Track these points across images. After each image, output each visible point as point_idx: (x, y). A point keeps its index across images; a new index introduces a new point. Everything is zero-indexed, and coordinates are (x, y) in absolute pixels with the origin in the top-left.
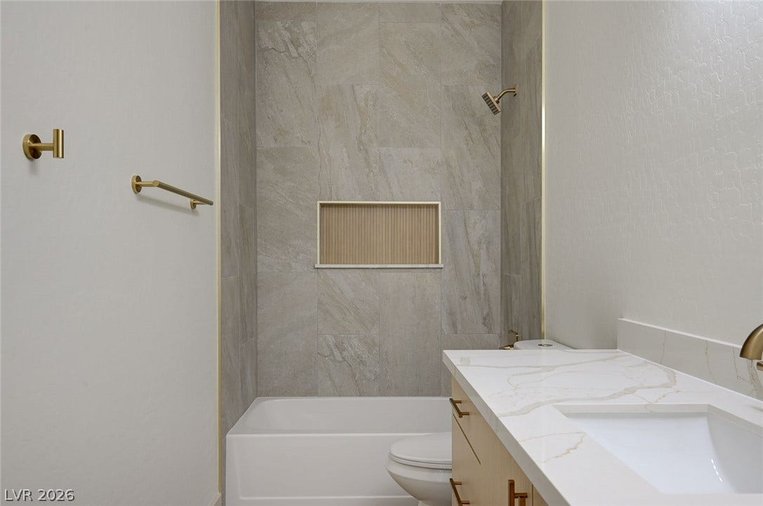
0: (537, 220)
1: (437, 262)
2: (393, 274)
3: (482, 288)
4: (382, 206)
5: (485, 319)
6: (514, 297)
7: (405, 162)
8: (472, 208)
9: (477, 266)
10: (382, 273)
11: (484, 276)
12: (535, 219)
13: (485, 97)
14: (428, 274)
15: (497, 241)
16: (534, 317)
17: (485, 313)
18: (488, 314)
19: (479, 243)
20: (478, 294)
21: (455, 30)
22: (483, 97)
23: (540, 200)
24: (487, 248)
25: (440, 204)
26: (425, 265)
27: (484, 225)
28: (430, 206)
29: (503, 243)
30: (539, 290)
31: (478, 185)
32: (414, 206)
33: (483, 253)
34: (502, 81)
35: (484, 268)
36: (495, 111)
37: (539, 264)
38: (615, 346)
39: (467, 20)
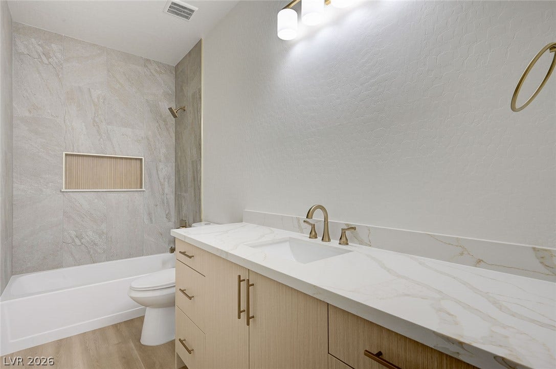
0: (198, 169)
1: (141, 188)
2: (116, 194)
3: (165, 201)
5: (167, 215)
6: (183, 204)
7: (123, 135)
8: (160, 161)
9: (163, 190)
10: (109, 194)
11: (166, 194)
12: (197, 167)
13: (170, 109)
14: (136, 194)
15: (173, 177)
17: (167, 212)
18: (168, 213)
19: (164, 179)
20: (163, 203)
21: (151, 72)
22: (169, 109)
23: (200, 160)
24: (168, 181)
25: (143, 158)
26: (134, 190)
27: (167, 170)
28: (138, 159)
29: (177, 179)
30: (200, 200)
31: (163, 150)
32: (128, 158)
33: (166, 183)
34: (176, 103)
35: (166, 191)
36: (175, 116)
37: (200, 189)
38: (241, 221)
39: (158, 69)
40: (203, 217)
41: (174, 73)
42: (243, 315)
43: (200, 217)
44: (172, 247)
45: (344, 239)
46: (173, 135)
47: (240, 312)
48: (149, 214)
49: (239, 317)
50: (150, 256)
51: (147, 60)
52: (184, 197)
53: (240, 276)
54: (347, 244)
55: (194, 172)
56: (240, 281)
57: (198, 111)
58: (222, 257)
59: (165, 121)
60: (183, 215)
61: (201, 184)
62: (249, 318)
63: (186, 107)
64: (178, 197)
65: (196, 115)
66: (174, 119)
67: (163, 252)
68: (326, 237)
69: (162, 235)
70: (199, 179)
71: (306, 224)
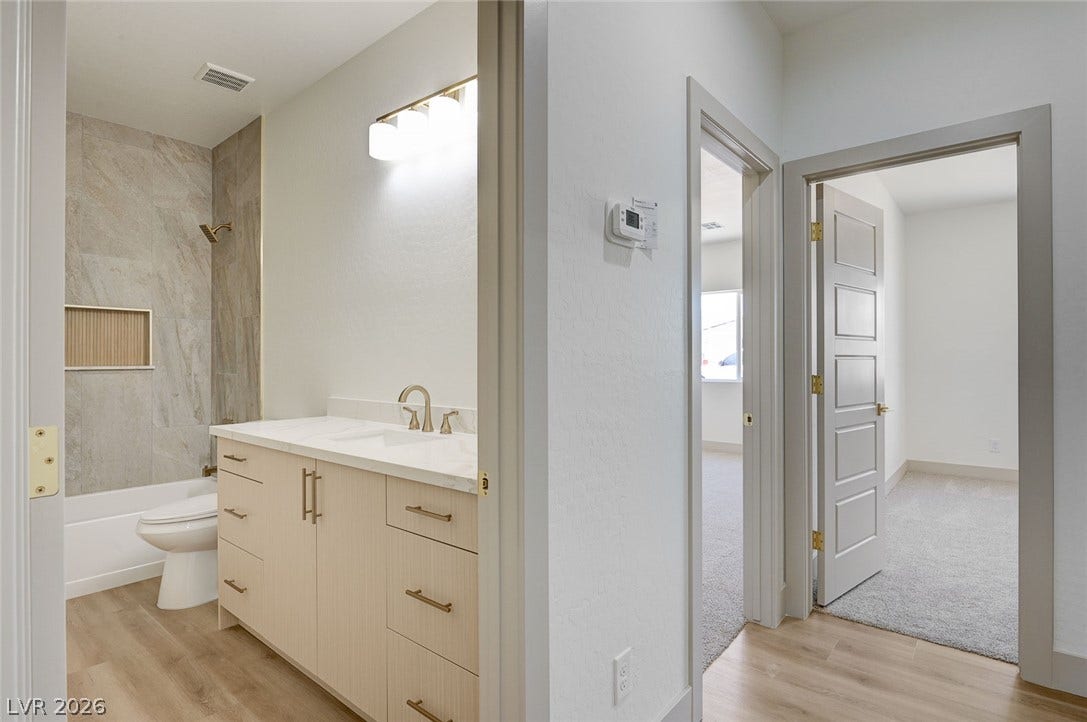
0: (255, 332)
1: (147, 363)
2: (98, 375)
3: (193, 388)
4: (83, 309)
5: (196, 412)
6: (228, 391)
7: (112, 270)
8: (183, 316)
9: (189, 367)
10: (85, 375)
11: (195, 375)
12: (253, 329)
13: (204, 228)
14: (138, 375)
15: (208, 345)
16: (252, 405)
17: (197, 406)
18: (199, 408)
19: (191, 347)
20: (190, 391)
21: (166, 159)
22: (201, 227)
23: (259, 317)
24: (199, 352)
25: (151, 312)
26: (134, 367)
27: (196, 332)
28: (141, 313)
29: (215, 348)
30: (258, 384)
31: (189, 297)
32: (121, 312)
33: (195, 356)
34: (213, 213)
35: (196, 369)
36: (212, 240)
37: (258, 365)
38: (325, 414)
39: (179, 154)
40: (263, 413)
41: (210, 161)
42: (309, 516)
43: (259, 413)
44: (206, 467)
45: (446, 427)
46: (208, 270)
47: (305, 512)
48: (163, 410)
49: (305, 518)
50: (164, 485)
51: (159, 137)
52: (229, 380)
53: (304, 470)
54: (450, 433)
55: (246, 337)
56: (305, 475)
57: (256, 234)
58: (284, 450)
59: (192, 245)
60: (228, 410)
61: (259, 359)
62: (315, 517)
63: (232, 224)
64: (217, 380)
65: (251, 241)
66: (210, 244)
67: (188, 478)
68: (427, 426)
69: (186, 447)
70: (256, 349)
71: (406, 411)
